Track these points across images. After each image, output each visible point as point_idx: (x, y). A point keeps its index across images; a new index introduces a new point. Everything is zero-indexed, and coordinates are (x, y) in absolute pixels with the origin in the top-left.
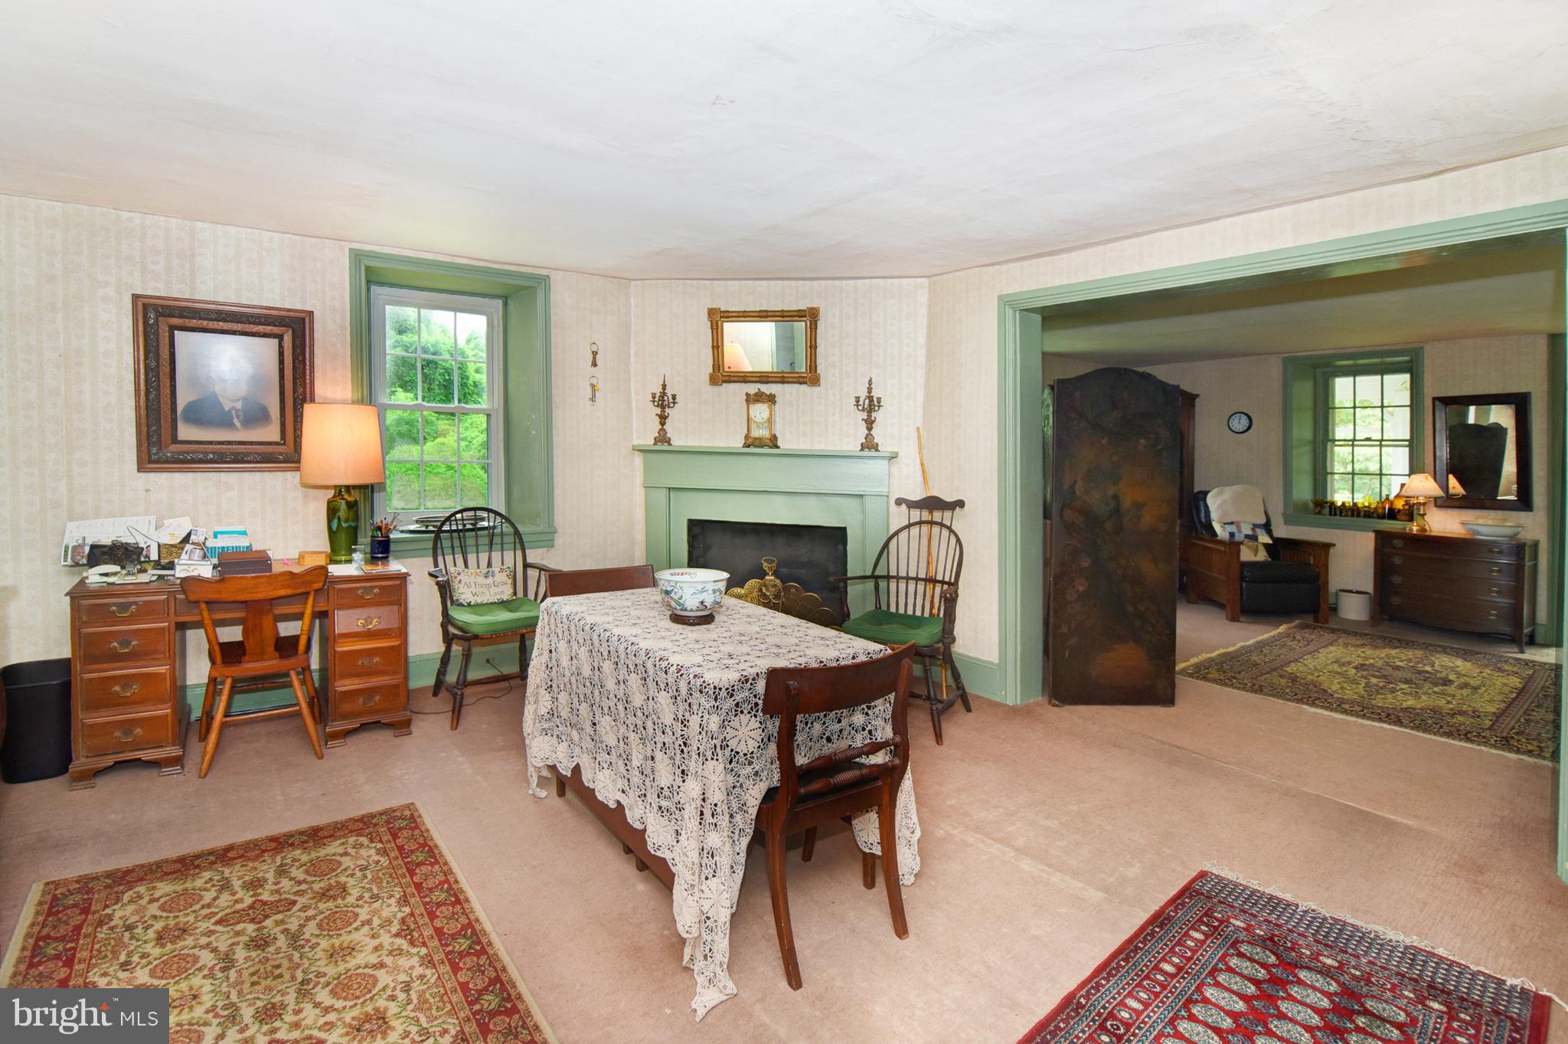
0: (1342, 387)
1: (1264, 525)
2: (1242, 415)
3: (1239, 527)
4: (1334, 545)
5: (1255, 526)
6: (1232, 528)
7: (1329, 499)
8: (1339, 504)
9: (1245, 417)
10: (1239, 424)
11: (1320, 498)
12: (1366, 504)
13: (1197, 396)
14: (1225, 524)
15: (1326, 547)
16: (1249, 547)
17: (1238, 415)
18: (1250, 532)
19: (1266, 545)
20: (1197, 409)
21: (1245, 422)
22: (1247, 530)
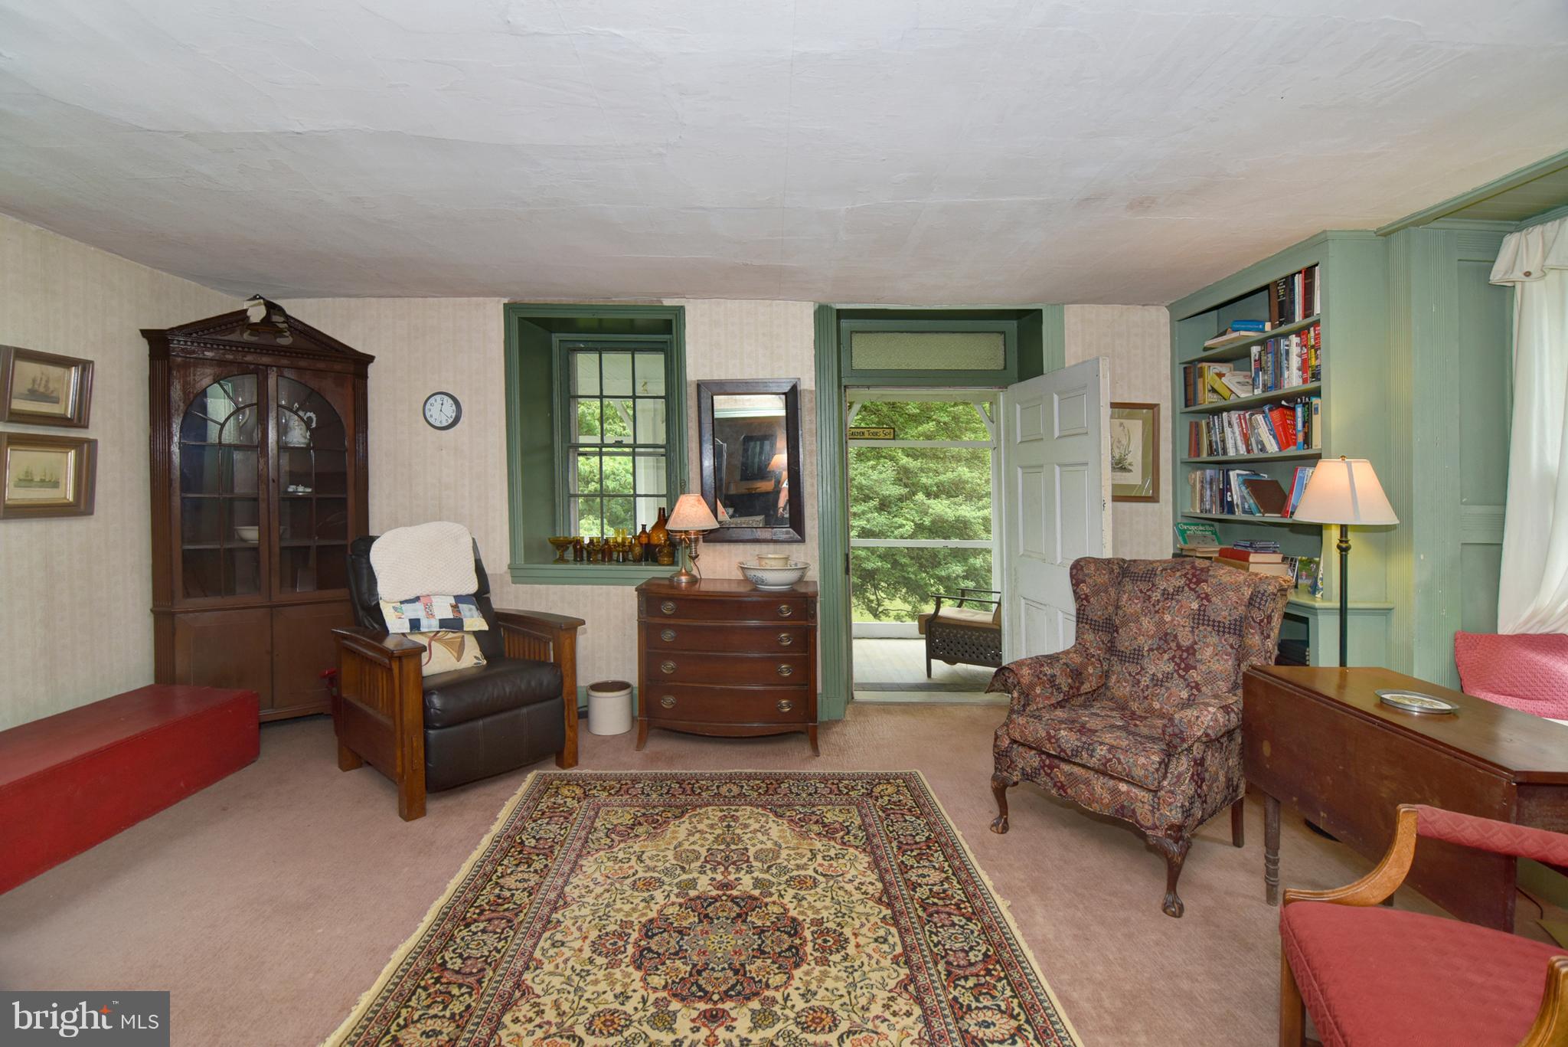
0: (586, 366)
1: (475, 595)
2: (446, 398)
3: (428, 607)
4: (583, 622)
5: (460, 599)
6: (416, 611)
7: (573, 535)
8: (587, 541)
9: (451, 401)
10: (441, 412)
11: (560, 534)
12: (620, 540)
13: (371, 359)
14: (402, 602)
15: (572, 626)
16: (448, 644)
17: (438, 397)
18: (449, 614)
19: (478, 635)
20: (371, 383)
21: (449, 410)
22: (444, 610)
